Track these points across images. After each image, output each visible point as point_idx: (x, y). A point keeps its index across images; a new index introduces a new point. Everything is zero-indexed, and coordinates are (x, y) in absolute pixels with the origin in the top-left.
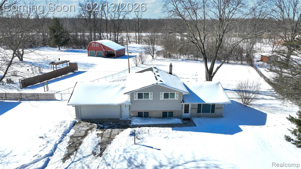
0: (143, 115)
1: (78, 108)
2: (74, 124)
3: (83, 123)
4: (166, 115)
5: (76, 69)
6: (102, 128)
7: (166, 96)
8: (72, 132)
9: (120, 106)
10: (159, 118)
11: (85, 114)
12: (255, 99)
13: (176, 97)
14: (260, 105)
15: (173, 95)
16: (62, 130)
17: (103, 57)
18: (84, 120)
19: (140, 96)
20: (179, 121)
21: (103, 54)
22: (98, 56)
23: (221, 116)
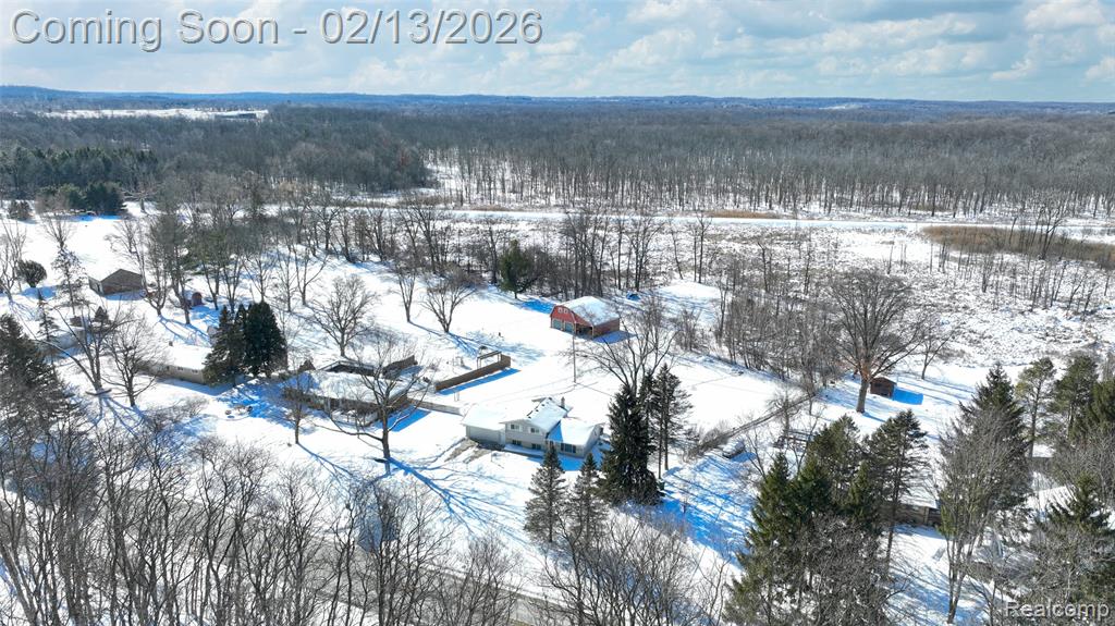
0: (516, 443)
1: (468, 429)
2: (464, 439)
3: (470, 441)
4: (535, 447)
5: (509, 365)
6: (479, 447)
7: (533, 430)
8: (459, 445)
9: (499, 432)
10: (528, 448)
11: (473, 433)
13: (540, 433)
15: (538, 431)
16: (452, 443)
17: (574, 334)
18: (471, 439)
19: (513, 427)
21: (574, 328)
22: (565, 330)
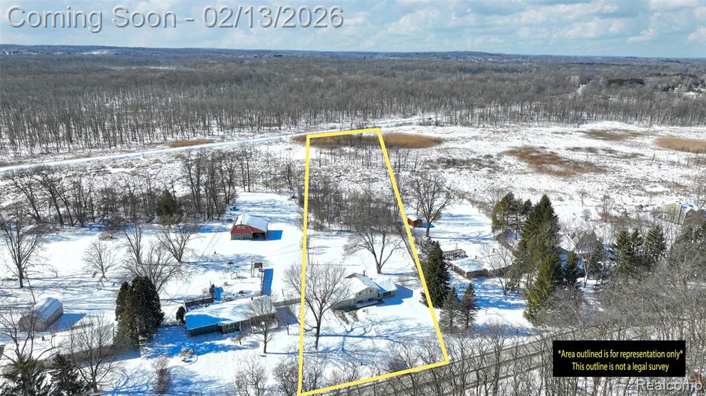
4: (370, 300)
6: (347, 312)
7: (371, 291)
8: (337, 315)
10: (367, 302)
12: (408, 280)
13: (375, 291)
14: (410, 286)
17: (252, 239)
19: (360, 294)
20: (376, 302)
21: (251, 236)
22: (244, 239)
23: (393, 296)
